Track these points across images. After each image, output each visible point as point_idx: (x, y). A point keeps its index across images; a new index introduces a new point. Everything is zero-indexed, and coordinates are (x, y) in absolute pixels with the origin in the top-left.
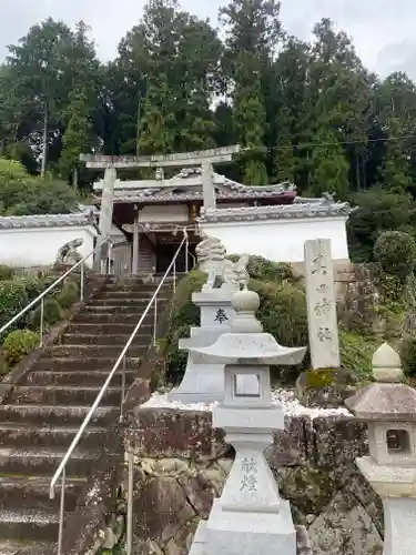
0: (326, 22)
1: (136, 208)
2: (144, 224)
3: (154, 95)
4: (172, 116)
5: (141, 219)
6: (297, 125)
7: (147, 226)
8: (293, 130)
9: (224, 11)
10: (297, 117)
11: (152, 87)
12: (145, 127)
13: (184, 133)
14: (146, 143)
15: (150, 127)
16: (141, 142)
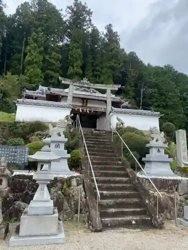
0: (110, 25)
1: (61, 97)
3: (35, 37)
4: (42, 48)
6: (94, 64)
8: (93, 66)
9: (69, 8)
10: (95, 60)
11: (34, 34)
13: (47, 57)
14: (30, 59)
16: (28, 58)
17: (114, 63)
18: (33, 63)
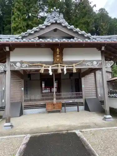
1: (7, 49)
2: (15, 63)
3: (18, 7)
5: (12, 59)
7: (18, 64)
11: (16, 4)
12: (14, 19)
14: (15, 25)
15: (17, 19)
16: (13, 25)
17: (88, 18)
18: (18, 29)
